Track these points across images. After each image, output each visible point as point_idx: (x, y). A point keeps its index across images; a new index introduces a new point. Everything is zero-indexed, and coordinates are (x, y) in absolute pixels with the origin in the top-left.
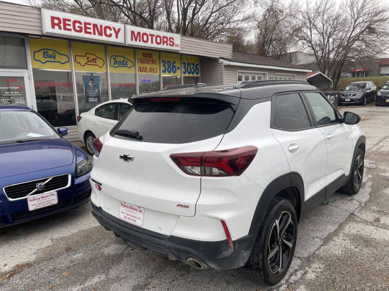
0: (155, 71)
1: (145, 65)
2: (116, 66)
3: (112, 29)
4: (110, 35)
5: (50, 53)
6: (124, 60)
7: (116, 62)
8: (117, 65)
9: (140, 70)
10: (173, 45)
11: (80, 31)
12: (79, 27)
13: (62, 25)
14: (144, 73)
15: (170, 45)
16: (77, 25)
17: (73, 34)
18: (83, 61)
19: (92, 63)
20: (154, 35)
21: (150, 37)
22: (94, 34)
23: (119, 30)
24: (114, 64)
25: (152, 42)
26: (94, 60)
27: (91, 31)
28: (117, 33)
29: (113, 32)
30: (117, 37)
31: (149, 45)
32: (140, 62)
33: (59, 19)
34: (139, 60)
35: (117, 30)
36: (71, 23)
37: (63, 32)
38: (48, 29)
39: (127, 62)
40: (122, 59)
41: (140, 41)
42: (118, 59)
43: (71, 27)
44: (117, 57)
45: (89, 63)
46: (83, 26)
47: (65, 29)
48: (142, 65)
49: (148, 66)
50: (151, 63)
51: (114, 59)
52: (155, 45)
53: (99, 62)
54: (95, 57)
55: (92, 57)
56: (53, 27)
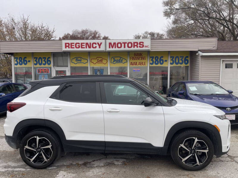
0: (144, 64)
1: (135, 61)
2: (114, 63)
3: (97, 43)
4: (96, 47)
5: (79, 59)
6: (120, 58)
7: (115, 60)
8: (116, 62)
9: (131, 64)
10: (143, 47)
11: (79, 48)
12: (78, 46)
13: (70, 46)
14: (134, 66)
15: (140, 47)
16: (77, 45)
17: (75, 49)
18: (95, 61)
19: (100, 62)
20: (126, 43)
22: (86, 48)
23: (101, 43)
24: (113, 62)
25: (125, 47)
26: (101, 61)
27: (85, 46)
28: (100, 45)
29: (97, 45)
30: (100, 47)
32: (132, 59)
33: (69, 44)
34: (132, 58)
35: (100, 44)
36: (74, 45)
37: (70, 49)
38: (64, 49)
39: (122, 60)
40: (119, 59)
41: (115, 48)
42: (116, 59)
43: (74, 47)
44: (115, 58)
45: (99, 62)
46: (80, 45)
47: (71, 48)
48: (133, 61)
49: (138, 61)
50: (140, 59)
51: (113, 59)
52: (127, 49)
53: (104, 61)
54: (102, 59)
55: (100, 59)
56: (66, 48)
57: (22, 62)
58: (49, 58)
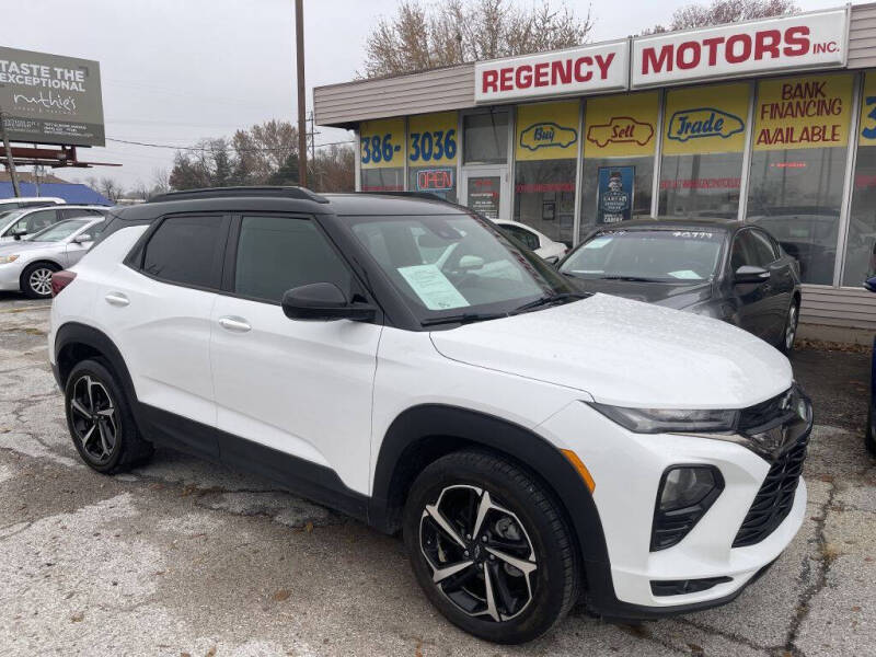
0: (828, 135)
1: (784, 124)
2: (683, 136)
3: (595, 61)
6: (713, 115)
7: (685, 127)
8: (689, 133)
9: (765, 137)
10: (804, 51)
11: (528, 85)
12: (526, 78)
13: (498, 83)
14: (779, 146)
15: (788, 52)
16: (524, 73)
17: (516, 93)
18: (603, 135)
19: (624, 138)
20: (721, 40)
21: (705, 51)
22: (554, 82)
23: (611, 57)
24: (680, 133)
25: (712, 61)
26: (629, 131)
27: (549, 78)
28: (604, 67)
30: (604, 76)
31: (703, 70)
32: (767, 116)
33: (494, 73)
34: (768, 109)
35: (605, 59)
36: (513, 75)
37: (501, 95)
38: (481, 96)
39: (721, 121)
40: (704, 117)
41: (670, 68)
42: (693, 119)
43: (513, 83)
44: (689, 114)
45: (618, 139)
46: (533, 73)
47: (504, 88)
48: (772, 125)
49: (799, 124)
50: (813, 110)
51: (681, 119)
52: (723, 67)
53: (641, 133)
54: (631, 123)
55: (624, 125)
56: (485, 90)
57: (379, 153)
58: (452, 132)
